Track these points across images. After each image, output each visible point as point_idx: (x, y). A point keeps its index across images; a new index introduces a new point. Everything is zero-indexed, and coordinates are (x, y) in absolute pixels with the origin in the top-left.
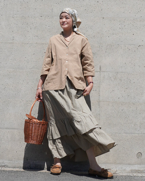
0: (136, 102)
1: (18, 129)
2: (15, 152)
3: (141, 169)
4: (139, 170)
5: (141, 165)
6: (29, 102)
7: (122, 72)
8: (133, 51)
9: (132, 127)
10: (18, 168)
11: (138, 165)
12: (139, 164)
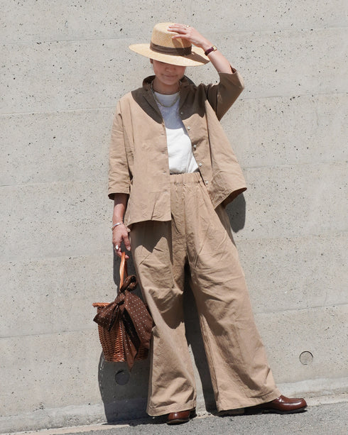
0: (294, 236)
1: (9, 337)
2: (9, 394)
3: (317, 389)
4: (312, 390)
5: (314, 379)
6: (32, 267)
7: (255, 167)
8: (279, 112)
9: (284, 294)
10: (21, 431)
11: (309, 381)
12: (310, 379)
